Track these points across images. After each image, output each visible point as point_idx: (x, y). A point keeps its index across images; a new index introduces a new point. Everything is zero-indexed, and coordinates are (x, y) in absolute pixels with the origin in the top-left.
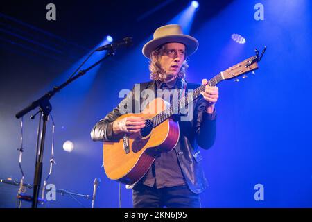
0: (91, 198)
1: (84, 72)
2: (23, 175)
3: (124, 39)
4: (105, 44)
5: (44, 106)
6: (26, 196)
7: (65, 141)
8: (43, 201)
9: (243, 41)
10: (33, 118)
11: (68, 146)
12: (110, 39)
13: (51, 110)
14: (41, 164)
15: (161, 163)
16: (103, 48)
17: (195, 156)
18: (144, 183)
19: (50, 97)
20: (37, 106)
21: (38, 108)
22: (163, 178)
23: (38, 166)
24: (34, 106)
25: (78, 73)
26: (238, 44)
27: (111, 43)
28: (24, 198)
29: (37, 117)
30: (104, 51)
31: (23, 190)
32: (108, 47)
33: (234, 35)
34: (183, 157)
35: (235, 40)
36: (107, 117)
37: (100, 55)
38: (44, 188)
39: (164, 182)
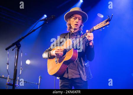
0: (38, 84)
1: (34, 30)
2: (9, 75)
3: (52, 16)
4: (43, 18)
5: (18, 45)
6: (10, 84)
7: (27, 60)
8: (17, 86)
9: (102, 16)
10: (13, 50)
11: (28, 62)
12: (45, 16)
13: (20, 46)
14: (17, 70)
15: (71, 68)
16: (43, 20)
17: (86, 64)
18: (64, 76)
19: (20, 41)
20: (15, 45)
21: (15, 46)
22: (71, 74)
23: (15, 71)
24: (13, 45)
25: (32, 31)
26: (100, 17)
27: (46, 18)
28: (9, 84)
29: (15, 50)
30: (43, 21)
31: (9, 81)
32: (45, 20)
33: (98, 14)
34: (80, 65)
35: (99, 16)
36: (49, 48)
37: (41, 23)
38: (18, 80)
39: (72, 76)
